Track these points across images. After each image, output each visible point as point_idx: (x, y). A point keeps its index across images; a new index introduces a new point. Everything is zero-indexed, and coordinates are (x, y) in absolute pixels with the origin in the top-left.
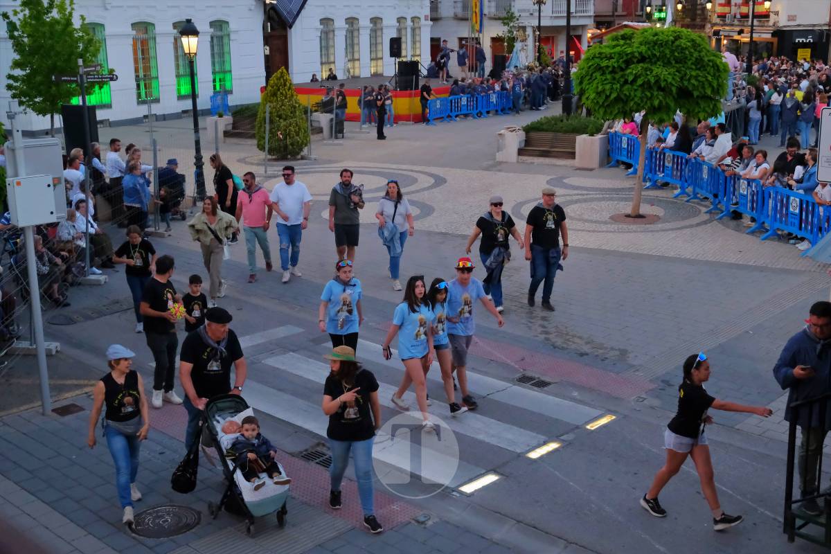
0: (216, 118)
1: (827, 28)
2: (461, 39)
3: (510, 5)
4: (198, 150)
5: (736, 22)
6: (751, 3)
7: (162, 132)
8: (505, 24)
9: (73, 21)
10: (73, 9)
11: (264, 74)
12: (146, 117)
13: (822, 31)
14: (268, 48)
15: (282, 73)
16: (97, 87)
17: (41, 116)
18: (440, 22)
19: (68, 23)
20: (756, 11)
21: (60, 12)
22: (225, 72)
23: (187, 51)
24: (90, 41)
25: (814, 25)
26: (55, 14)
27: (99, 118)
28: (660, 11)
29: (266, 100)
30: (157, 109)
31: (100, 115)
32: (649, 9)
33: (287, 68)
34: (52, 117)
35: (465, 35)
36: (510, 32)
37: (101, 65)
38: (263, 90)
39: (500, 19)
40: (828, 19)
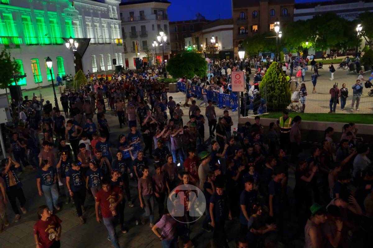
0: (61, 86)
1: (232, 50)
2: (134, 58)
3: (147, 48)
4: (55, 96)
7: (43, 92)
8: (146, 53)
9: (10, 59)
10: (10, 55)
11: (75, 72)
12: (38, 87)
14: (75, 64)
15: (80, 71)
16: (21, 79)
17: (2, 89)
18: (127, 54)
19: (9, 59)
20: (214, 46)
21: (5, 57)
22: (63, 72)
23: (48, 66)
24: (17, 65)
25: (230, 50)
26: (4, 57)
27: (22, 89)
28: (189, 47)
29: (76, 80)
30: (41, 85)
31: (22, 88)
32: (186, 47)
33: (82, 69)
34: (6, 90)
35: (135, 57)
36: (148, 55)
37: (21, 73)
38: (75, 76)
39: (144, 52)
40: (233, 48)
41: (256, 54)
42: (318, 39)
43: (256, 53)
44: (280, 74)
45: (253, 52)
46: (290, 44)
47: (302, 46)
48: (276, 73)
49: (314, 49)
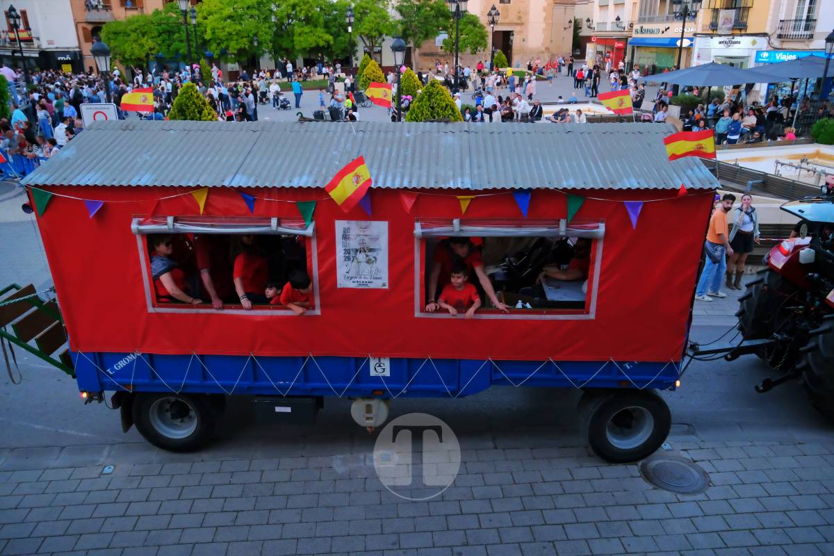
1: (77, 50)
5: (7, 45)
6: (15, 31)
13: (75, 53)
20: (20, 36)
25: (69, 48)
40: (77, 44)
41: (141, 63)
42: (276, 34)
43: (143, 61)
44: (205, 112)
45: (133, 57)
46: (218, 41)
47: (245, 48)
48: (194, 110)
49: (271, 56)
